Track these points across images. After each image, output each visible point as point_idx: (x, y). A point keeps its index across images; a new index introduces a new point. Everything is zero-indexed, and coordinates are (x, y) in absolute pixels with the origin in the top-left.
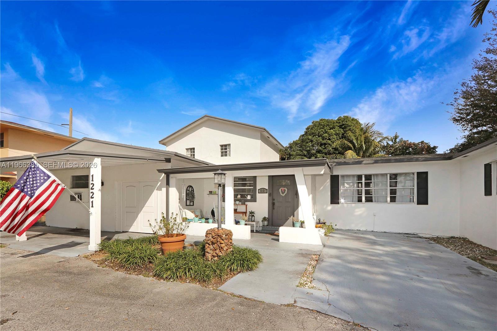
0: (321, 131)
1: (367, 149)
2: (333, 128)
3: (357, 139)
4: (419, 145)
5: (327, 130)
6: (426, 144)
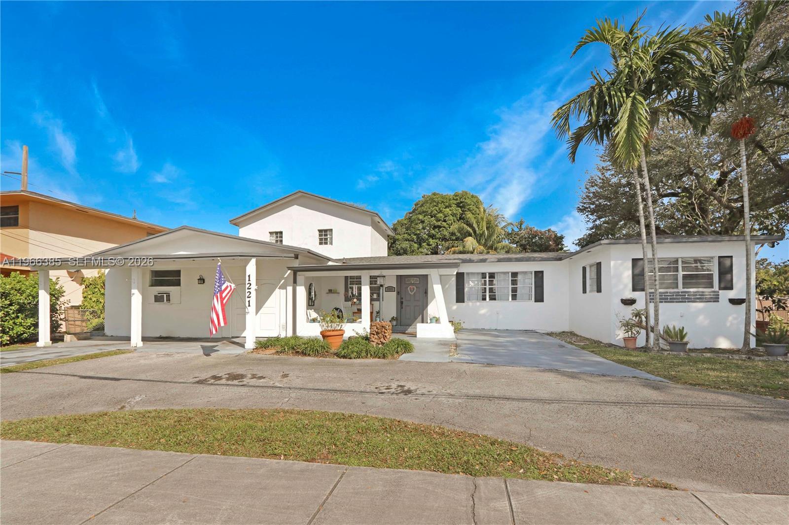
0: (434, 210)
1: (490, 236)
2: (449, 206)
3: (478, 222)
4: (546, 233)
5: (441, 209)
6: (554, 232)
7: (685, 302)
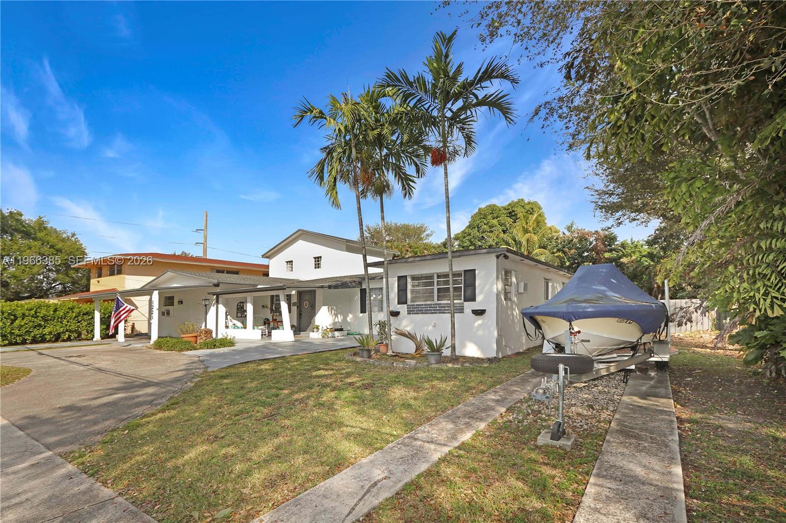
7: (436, 313)
